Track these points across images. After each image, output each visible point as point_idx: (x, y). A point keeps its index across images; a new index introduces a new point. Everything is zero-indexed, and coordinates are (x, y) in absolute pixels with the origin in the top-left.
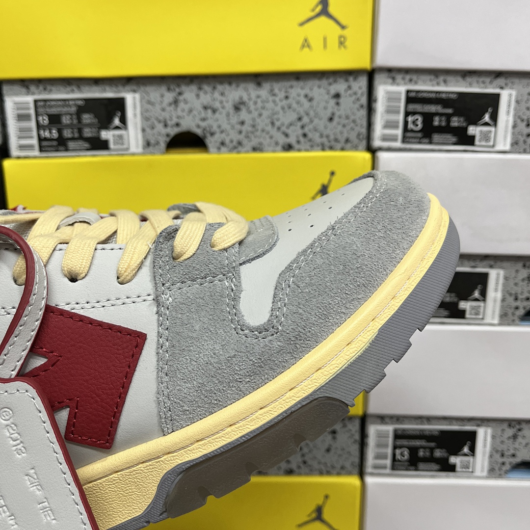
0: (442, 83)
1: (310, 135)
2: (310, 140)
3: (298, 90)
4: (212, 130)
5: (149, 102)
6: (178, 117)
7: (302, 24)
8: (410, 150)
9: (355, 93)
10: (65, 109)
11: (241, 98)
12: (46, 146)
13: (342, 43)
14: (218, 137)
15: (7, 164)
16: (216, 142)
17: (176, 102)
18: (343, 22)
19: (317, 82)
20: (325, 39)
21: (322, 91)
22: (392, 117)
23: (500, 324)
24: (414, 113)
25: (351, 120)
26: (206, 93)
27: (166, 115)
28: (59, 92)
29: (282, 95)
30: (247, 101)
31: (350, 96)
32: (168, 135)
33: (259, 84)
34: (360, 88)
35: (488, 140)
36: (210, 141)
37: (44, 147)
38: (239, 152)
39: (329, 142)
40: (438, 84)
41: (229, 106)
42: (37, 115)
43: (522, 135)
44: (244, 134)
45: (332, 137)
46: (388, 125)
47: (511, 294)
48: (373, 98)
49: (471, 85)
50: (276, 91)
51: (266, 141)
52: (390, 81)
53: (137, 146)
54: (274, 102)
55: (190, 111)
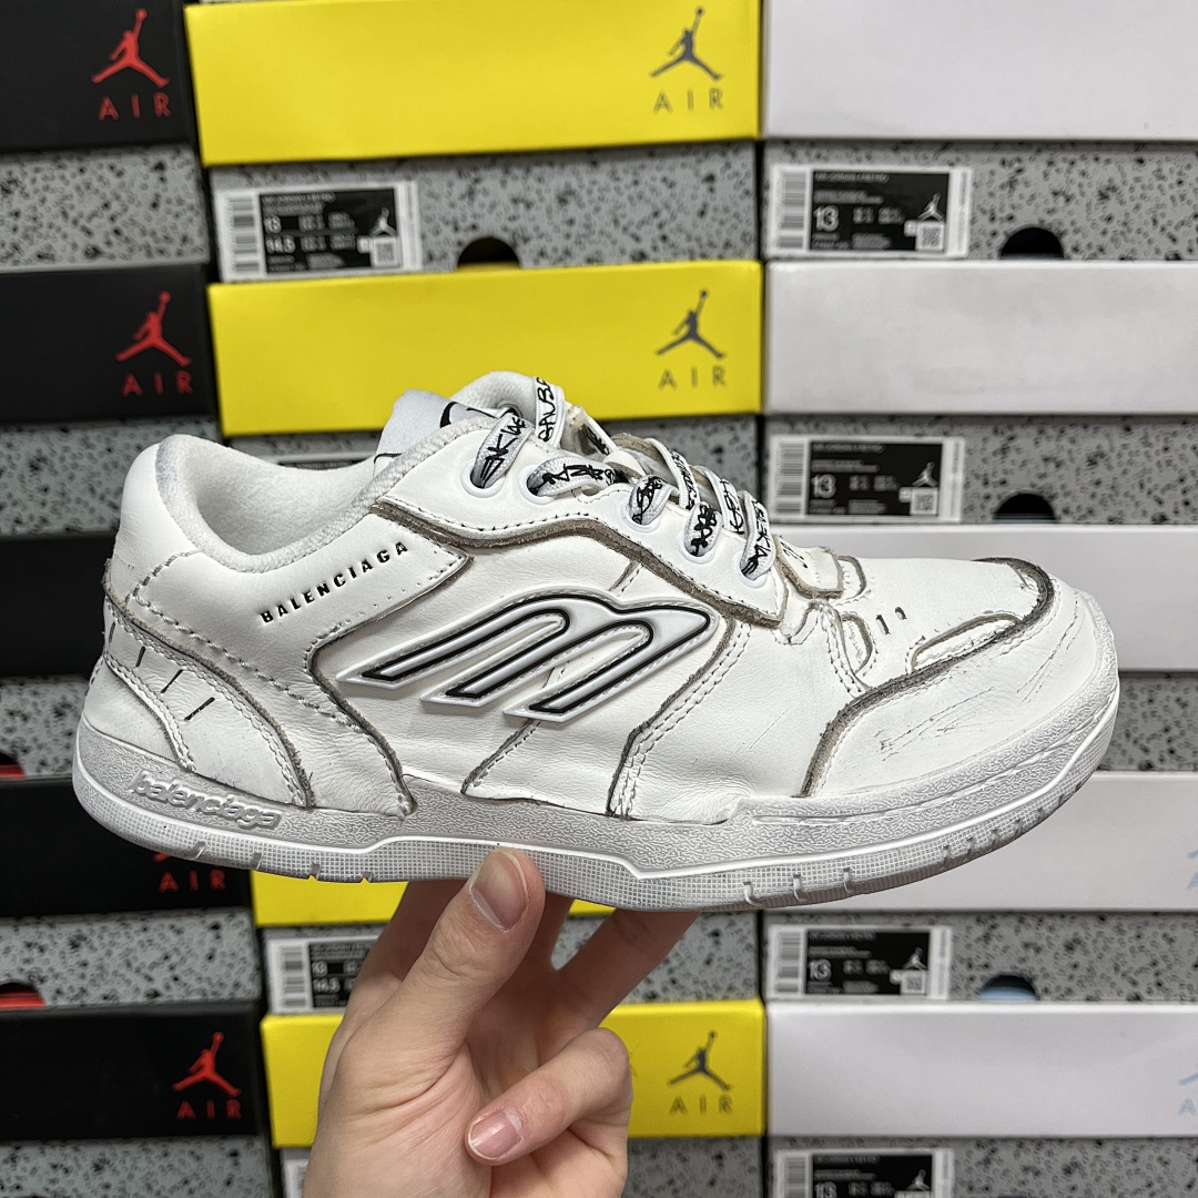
0: (865, 160)
1: (672, 238)
2: (673, 246)
3: (652, 172)
4: (526, 235)
5: (431, 195)
6: (475, 216)
7: (656, 74)
8: (822, 259)
9: (737, 174)
10: (306, 208)
11: (568, 185)
12: (276, 263)
13: (715, 99)
14: (535, 244)
15: (215, 292)
16: (530, 250)
17: (471, 194)
18: (716, 69)
19: (681, 160)
20: (690, 96)
21: (688, 172)
22: (793, 211)
23: (962, 523)
24: (825, 205)
25: (732, 213)
26: (515, 178)
27: (457, 213)
28: (297, 182)
29: (629, 179)
30: (577, 189)
31: (730, 177)
32: (459, 243)
33: (594, 164)
34: (744, 165)
35: (934, 241)
36: (523, 251)
37: (274, 265)
38: (566, 266)
39: (701, 247)
40: (859, 161)
41: (550, 197)
42: (263, 217)
43: (984, 233)
44: (573, 238)
45: (705, 240)
46: (788, 223)
47: (977, 477)
48: (765, 182)
49: (906, 161)
50: (620, 174)
51: (607, 249)
52: (788, 157)
53: (414, 260)
54: (617, 189)
55: (493, 206)
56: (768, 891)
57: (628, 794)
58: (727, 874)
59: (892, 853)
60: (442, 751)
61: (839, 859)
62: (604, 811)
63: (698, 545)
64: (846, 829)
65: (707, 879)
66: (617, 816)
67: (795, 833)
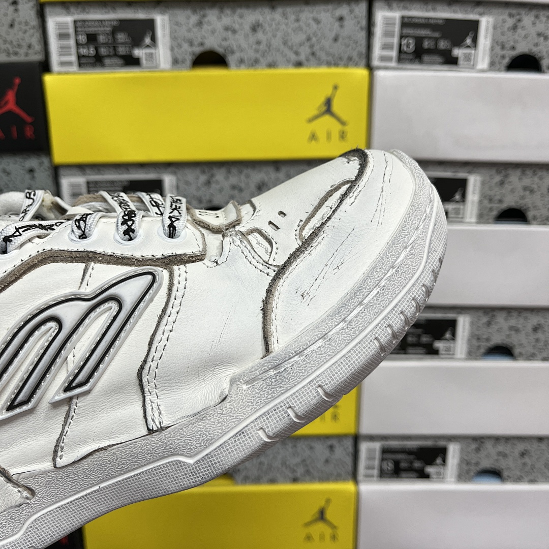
56: (276, 427)
57: (156, 414)
58: (244, 431)
59: (342, 361)
60: (28, 448)
61: (310, 383)
62: (145, 432)
63: (129, 233)
64: (304, 361)
65: (233, 441)
66: (156, 431)
67: (273, 380)
